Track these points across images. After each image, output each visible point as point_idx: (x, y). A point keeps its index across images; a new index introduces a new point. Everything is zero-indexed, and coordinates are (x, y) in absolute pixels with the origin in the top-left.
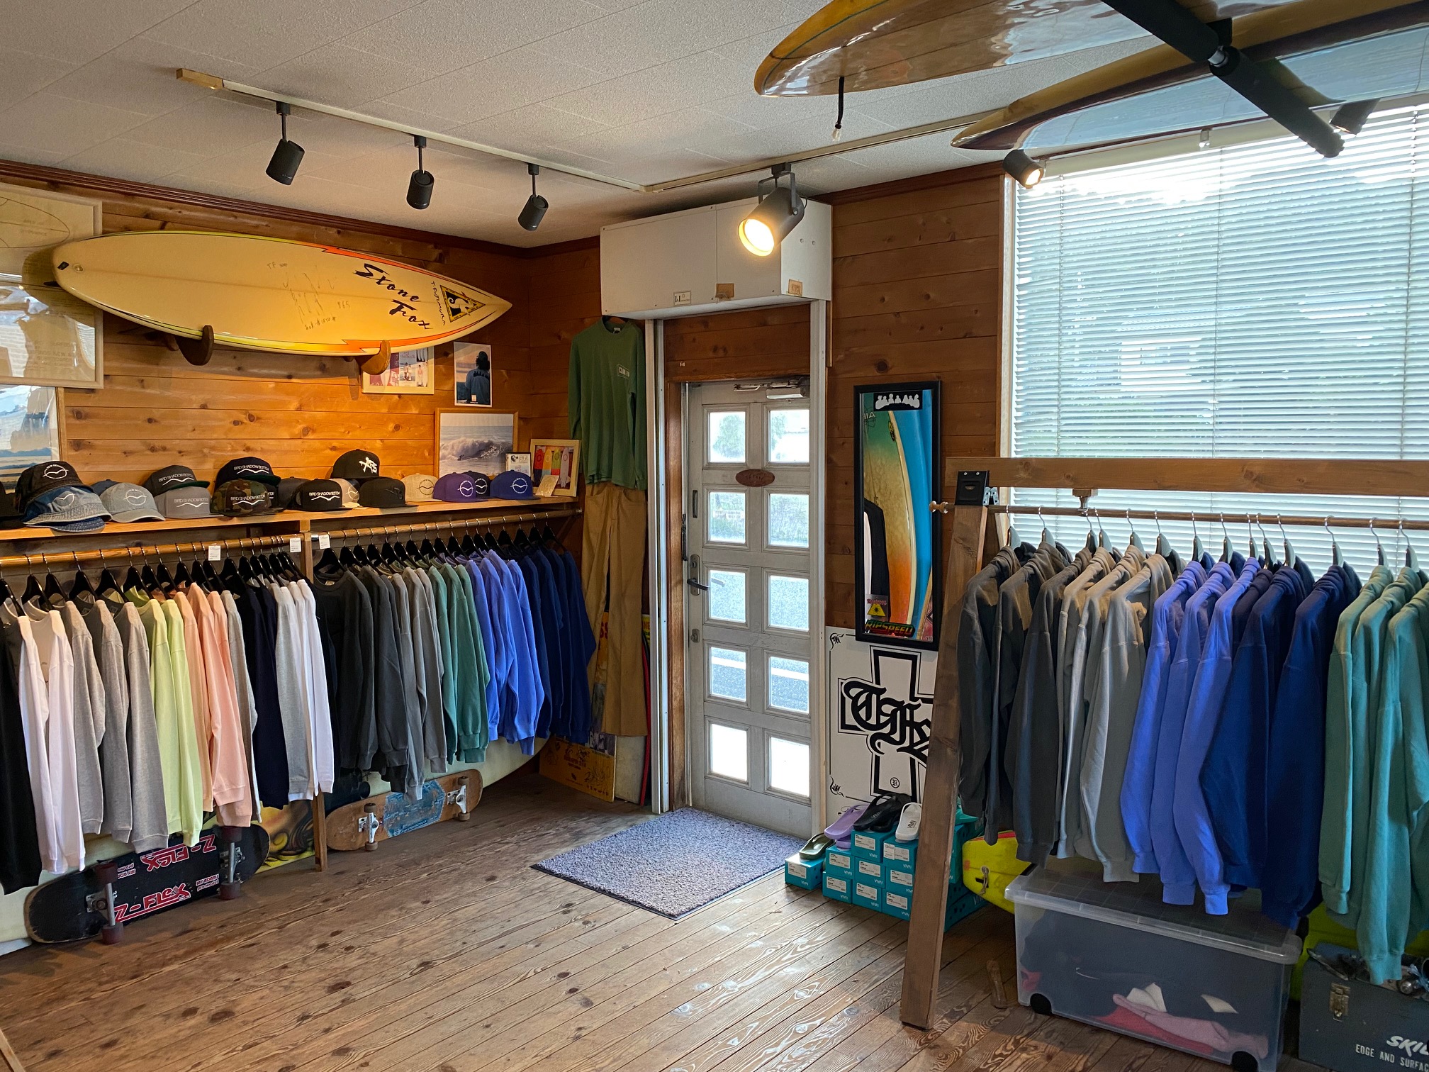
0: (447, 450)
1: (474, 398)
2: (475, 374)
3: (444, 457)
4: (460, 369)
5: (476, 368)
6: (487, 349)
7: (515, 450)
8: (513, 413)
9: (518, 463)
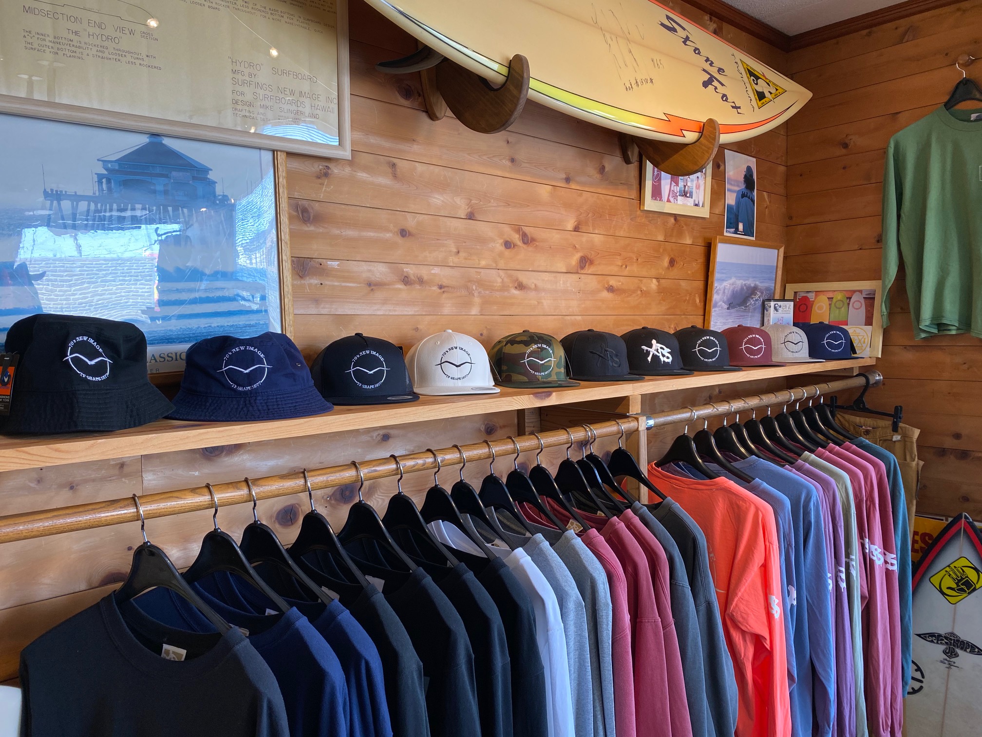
1: (741, 227)
2: (743, 195)
4: (730, 187)
5: (743, 186)
8: (779, 248)
9: (780, 314)
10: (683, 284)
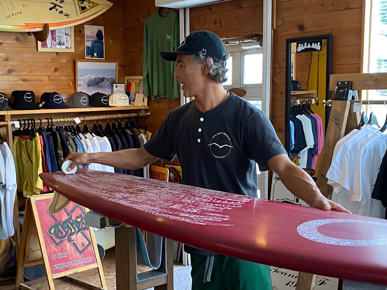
0: (81, 81)
1: (95, 54)
2: (96, 42)
3: (80, 85)
4: (88, 39)
5: (96, 38)
6: (102, 28)
7: (117, 82)
8: (116, 62)
9: (118, 88)
10: (63, 78)
